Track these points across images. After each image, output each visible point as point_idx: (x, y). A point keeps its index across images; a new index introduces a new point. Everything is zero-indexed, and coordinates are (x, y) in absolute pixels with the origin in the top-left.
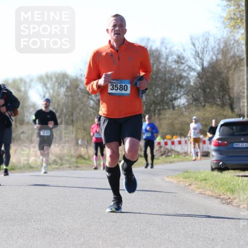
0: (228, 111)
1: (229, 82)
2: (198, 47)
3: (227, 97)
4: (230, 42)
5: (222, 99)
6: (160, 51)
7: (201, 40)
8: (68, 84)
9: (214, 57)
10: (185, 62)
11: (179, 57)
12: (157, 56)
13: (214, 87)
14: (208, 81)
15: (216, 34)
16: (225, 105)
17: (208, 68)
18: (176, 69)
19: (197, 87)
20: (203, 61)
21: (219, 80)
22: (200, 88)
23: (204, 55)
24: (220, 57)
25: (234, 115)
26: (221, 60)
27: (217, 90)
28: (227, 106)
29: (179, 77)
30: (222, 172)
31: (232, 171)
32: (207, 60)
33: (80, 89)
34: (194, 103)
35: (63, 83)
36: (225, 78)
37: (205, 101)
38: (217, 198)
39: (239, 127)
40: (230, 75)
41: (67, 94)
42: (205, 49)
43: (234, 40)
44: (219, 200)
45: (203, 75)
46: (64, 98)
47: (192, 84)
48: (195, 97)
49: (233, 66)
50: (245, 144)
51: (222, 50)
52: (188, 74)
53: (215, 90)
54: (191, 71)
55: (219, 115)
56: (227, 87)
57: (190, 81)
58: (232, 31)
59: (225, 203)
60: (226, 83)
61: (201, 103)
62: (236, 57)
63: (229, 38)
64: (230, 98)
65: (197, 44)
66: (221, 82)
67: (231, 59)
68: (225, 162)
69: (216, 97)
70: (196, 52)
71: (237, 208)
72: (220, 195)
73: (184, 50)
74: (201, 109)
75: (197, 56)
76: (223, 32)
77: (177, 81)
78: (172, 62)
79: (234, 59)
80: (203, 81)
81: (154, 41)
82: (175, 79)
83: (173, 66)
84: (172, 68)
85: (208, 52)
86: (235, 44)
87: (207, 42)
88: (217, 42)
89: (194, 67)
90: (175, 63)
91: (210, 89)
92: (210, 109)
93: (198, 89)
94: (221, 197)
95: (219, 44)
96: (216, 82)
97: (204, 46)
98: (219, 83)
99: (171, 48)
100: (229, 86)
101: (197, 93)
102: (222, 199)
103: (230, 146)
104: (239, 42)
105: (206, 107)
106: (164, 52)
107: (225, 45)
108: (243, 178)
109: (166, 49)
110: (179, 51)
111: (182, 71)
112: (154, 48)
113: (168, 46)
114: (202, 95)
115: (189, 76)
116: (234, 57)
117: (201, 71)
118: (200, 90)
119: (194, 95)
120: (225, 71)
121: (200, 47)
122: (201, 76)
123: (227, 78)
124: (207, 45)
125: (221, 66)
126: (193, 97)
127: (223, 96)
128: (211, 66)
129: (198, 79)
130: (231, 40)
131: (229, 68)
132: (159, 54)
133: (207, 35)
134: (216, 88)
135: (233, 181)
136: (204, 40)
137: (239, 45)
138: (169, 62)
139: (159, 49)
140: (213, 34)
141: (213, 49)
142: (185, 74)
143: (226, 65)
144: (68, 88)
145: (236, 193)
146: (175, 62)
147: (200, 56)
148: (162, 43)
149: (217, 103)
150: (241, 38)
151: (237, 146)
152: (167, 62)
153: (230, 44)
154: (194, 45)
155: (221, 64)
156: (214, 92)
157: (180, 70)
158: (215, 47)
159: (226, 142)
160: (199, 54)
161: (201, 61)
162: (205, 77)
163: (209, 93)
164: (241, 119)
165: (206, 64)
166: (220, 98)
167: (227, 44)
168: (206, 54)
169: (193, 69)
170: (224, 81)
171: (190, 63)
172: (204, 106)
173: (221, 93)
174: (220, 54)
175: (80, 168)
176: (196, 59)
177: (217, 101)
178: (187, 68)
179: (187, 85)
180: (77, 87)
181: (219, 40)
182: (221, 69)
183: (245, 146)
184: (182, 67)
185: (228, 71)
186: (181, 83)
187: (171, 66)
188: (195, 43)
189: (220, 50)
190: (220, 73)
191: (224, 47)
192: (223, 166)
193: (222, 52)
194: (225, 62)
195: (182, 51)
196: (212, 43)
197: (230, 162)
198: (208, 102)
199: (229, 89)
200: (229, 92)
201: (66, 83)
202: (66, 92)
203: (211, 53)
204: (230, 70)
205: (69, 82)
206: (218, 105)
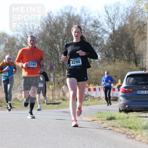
0: (133, 65)
1: (134, 42)
2: (111, 14)
3: (133, 54)
4: (136, 10)
5: (128, 56)
6: (80, 17)
7: (113, 9)
8: (7, 42)
9: (123, 23)
10: (100, 27)
11: (95, 22)
12: (78, 21)
13: (122, 46)
14: (118, 41)
15: (125, 4)
16: (131, 61)
17: (118, 31)
18: (92, 31)
19: (109, 46)
20: (114, 25)
21: (127, 40)
22: (112, 47)
23: (115, 20)
24: (127, 22)
25: (138, 68)
26: (128, 25)
27: (125, 48)
28: (133, 61)
29: (95, 38)
30: (127, 113)
31: (135, 112)
32: (117, 25)
33: (17, 46)
34: (106, 59)
35: (3, 41)
36: (131, 39)
37: (115, 57)
38: (124, 134)
39: (141, 78)
40: (135, 37)
41: (6, 49)
42: (116, 16)
43: (139, 9)
44: (125, 135)
45: (114, 36)
46: (4, 53)
47: (105, 43)
48: (107, 54)
49: (138, 30)
50: (146, 91)
51: (130, 17)
52: (102, 36)
53: (123, 49)
54: (104, 33)
55: (126, 68)
56: (133, 46)
57: (103, 41)
58: (138, 2)
59: (130, 138)
60: (132, 43)
61: (112, 59)
62: (140, 22)
63: (135, 8)
64: (135, 54)
65: (110, 12)
66: (128, 42)
67: (136, 24)
68: (130, 105)
69: (124, 54)
70: (109, 18)
71: (139, 142)
72: (126, 132)
73: (99, 17)
74: (113, 64)
75: (109, 22)
76: (130, 2)
77: (93, 41)
78: (89, 26)
79: (139, 24)
80: (114, 41)
81: (76, 9)
82: (92, 40)
83: (91, 29)
84: (89, 31)
85: (118, 19)
86: (140, 12)
87: (118, 10)
88: (125, 11)
89: (107, 30)
90: (92, 27)
91: (119, 48)
92: (119, 63)
93: (110, 47)
94: (127, 133)
95: (127, 12)
96: (124, 42)
97: (115, 13)
98: (126, 43)
99: (89, 15)
100: (134, 45)
101: (109, 51)
102: (127, 135)
103: (134, 93)
104: (143, 10)
105: (116, 61)
106: (84, 18)
107: (132, 13)
108: (144, 118)
109: (85, 15)
110: (95, 17)
111: (97, 33)
112: (75, 14)
113: (87, 13)
114: (113, 52)
115: (103, 37)
116: (139, 23)
117: (112, 33)
118: (111, 48)
119: (107, 52)
120: (132, 34)
121: (112, 14)
122: (112, 37)
123: (133, 39)
124: (118, 13)
125: (128, 30)
126: (106, 53)
127: (130, 53)
128: (120, 29)
129: (110, 39)
130: (136, 9)
131: (135, 31)
132: (80, 19)
133: (118, 4)
134: (124, 47)
135: (136, 121)
136: (115, 9)
137: (142, 13)
138: (87, 26)
139: (79, 15)
140: (123, 4)
141: (122, 16)
142: (99, 36)
143: (132, 29)
144: (6, 44)
145: (139, 130)
146: (92, 25)
147: (112, 21)
148: (82, 10)
149: (124, 58)
150: (144, 7)
151: (140, 93)
152: (86, 26)
153: (136, 12)
154: (107, 12)
155: (128, 28)
156: (122, 50)
157: (96, 32)
158: (124, 14)
159: (131, 90)
160: (111, 20)
161: (112, 25)
162: (115, 38)
163: (118, 51)
164: (143, 72)
165: (116, 28)
166: (127, 55)
167: (134, 12)
168: (117, 19)
169: (106, 32)
170: (130, 41)
171: (104, 27)
172: (115, 61)
173: (128, 51)
174: (128, 20)
175: (16, 109)
176: (108, 24)
177: (125, 57)
178: (101, 30)
179: (101, 45)
180: (14, 44)
181: (128, 8)
182: (128, 32)
183: (146, 93)
184: (98, 30)
185: (133, 34)
186: (96, 42)
187: (89, 29)
188: (108, 11)
189: (128, 17)
190: (127, 35)
191: (131, 14)
192: (128, 108)
193: (129, 18)
194: (131, 26)
195: (98, 17)
196: (122, 11)
197: (134, 106)
198: (118, 58)
199: (134, 48)
200: (134, 50)
201: (5, 41)
202: (5, 48)
203: (121, 19)
204: (136, 33)
205: (7, 40)
206: (126, 60)
